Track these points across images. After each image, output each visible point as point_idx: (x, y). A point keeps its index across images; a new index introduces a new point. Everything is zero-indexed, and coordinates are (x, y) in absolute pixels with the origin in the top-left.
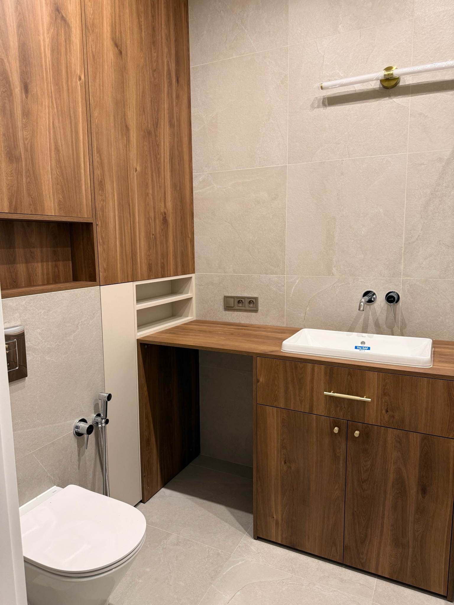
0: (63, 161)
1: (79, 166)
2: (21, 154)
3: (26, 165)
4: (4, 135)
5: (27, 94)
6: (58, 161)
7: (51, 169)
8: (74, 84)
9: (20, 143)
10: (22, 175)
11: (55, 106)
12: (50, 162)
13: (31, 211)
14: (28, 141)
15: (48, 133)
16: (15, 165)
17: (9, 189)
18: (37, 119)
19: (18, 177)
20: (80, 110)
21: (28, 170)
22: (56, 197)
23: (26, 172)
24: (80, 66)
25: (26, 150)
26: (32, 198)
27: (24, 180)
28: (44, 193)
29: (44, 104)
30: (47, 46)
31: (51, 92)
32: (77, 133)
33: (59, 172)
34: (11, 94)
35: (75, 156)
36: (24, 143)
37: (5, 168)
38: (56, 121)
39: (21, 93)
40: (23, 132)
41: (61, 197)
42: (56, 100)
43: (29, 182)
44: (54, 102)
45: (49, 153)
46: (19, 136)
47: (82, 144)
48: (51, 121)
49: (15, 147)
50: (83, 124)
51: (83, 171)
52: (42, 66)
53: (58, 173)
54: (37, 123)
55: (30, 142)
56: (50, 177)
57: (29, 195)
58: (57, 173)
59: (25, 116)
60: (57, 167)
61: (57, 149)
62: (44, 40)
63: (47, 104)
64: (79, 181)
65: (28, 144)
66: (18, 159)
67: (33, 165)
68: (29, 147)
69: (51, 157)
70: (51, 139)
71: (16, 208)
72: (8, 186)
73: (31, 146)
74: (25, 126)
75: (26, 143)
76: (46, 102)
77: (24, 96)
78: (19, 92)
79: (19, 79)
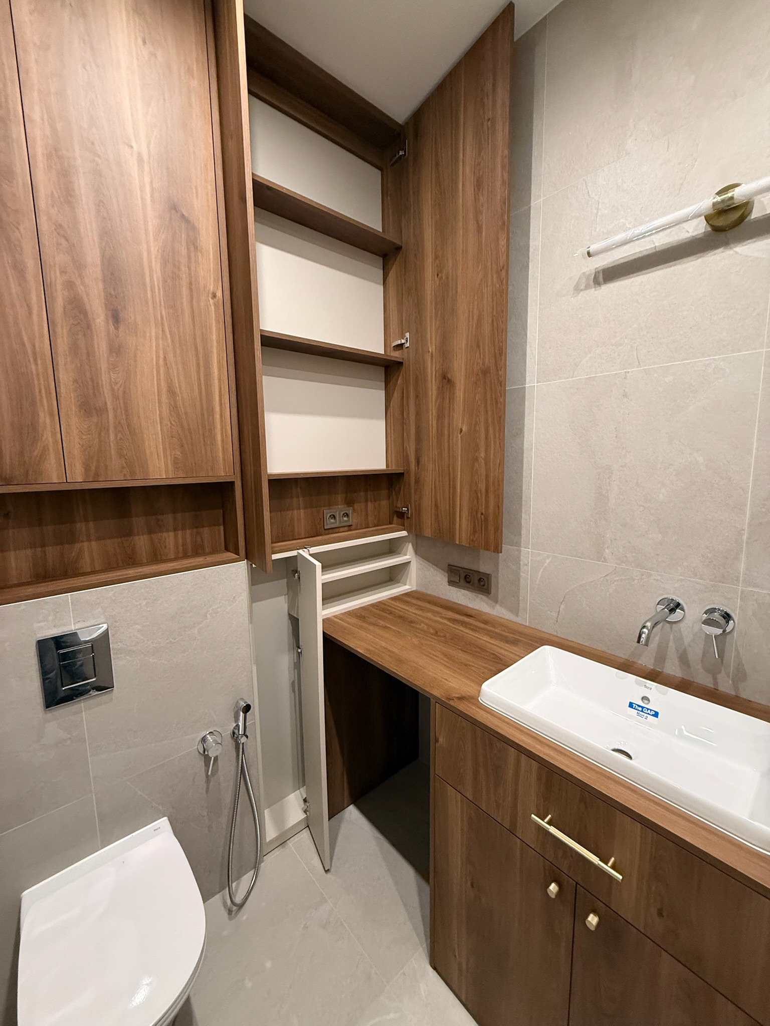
0: (181, 406)
1: (211, 411)
2: (106, 403)
3: (116, 417)
4: (75, 381)
5: (117, 324)
6: (174, 408)
7: (160, 419)
8: (202, 304)
9: (105, 390)
10: (108, 430)
11: (169, 336)
12: (159, 410)
13: (125, 475)
14: (119, 385)
15: (155, 372)
16: (95, 419)
17: (84, 451)
18: (135, 356)
19: (100, 434)
20: (214, 337)
21: (120, 423)
22: (168, 453)
23: (115, 428)
24: (214, 279)
25: (115, 397)
26: (126, 459)
27: (112, 437)
28: (148, 452)
29: (148, 335)
30: (153, 257)
31: (162, 318)
32: (208, 366)
33: (174, 421)
34: (89, 327)
35: (204, 397)
36: (113, 390)
37: (77, 425)
38: (171, 355)
39: (107, 323)
40: (110, 375)
41: (179, 453)
42: (170, 328)
43: (121, 439)
44: (167, 330)
45: (157, 398)
46: (102, 381)
47: (216, 382)
48: (162, 356)
49: (95, 395)
50: (219, 355)
51: (218, 416)
52: (144, 285)
53: (173, 423)
54: (136, 361)
55: (123, 387)
56: (159, 429)
57: (121, 456)
58: (171, 423)
59: (114, 354)
60: (171, 415)
61: (172, 392)
62: (149, 251)
63: (153, 334)
64: (212, 430)
65: (118, 389)
66: (101, 411)
67: (127, 415)
68: (121, 394)
69: (160, 402)
70: (160, 379)
71: (97, 474)
72: (82, 447)
73: (124, 392)
74: (113, 367)
75: (116, 388)
76: (153, 331)
77: (112, 327)
78: (103, 323)
79: (103, 306)
